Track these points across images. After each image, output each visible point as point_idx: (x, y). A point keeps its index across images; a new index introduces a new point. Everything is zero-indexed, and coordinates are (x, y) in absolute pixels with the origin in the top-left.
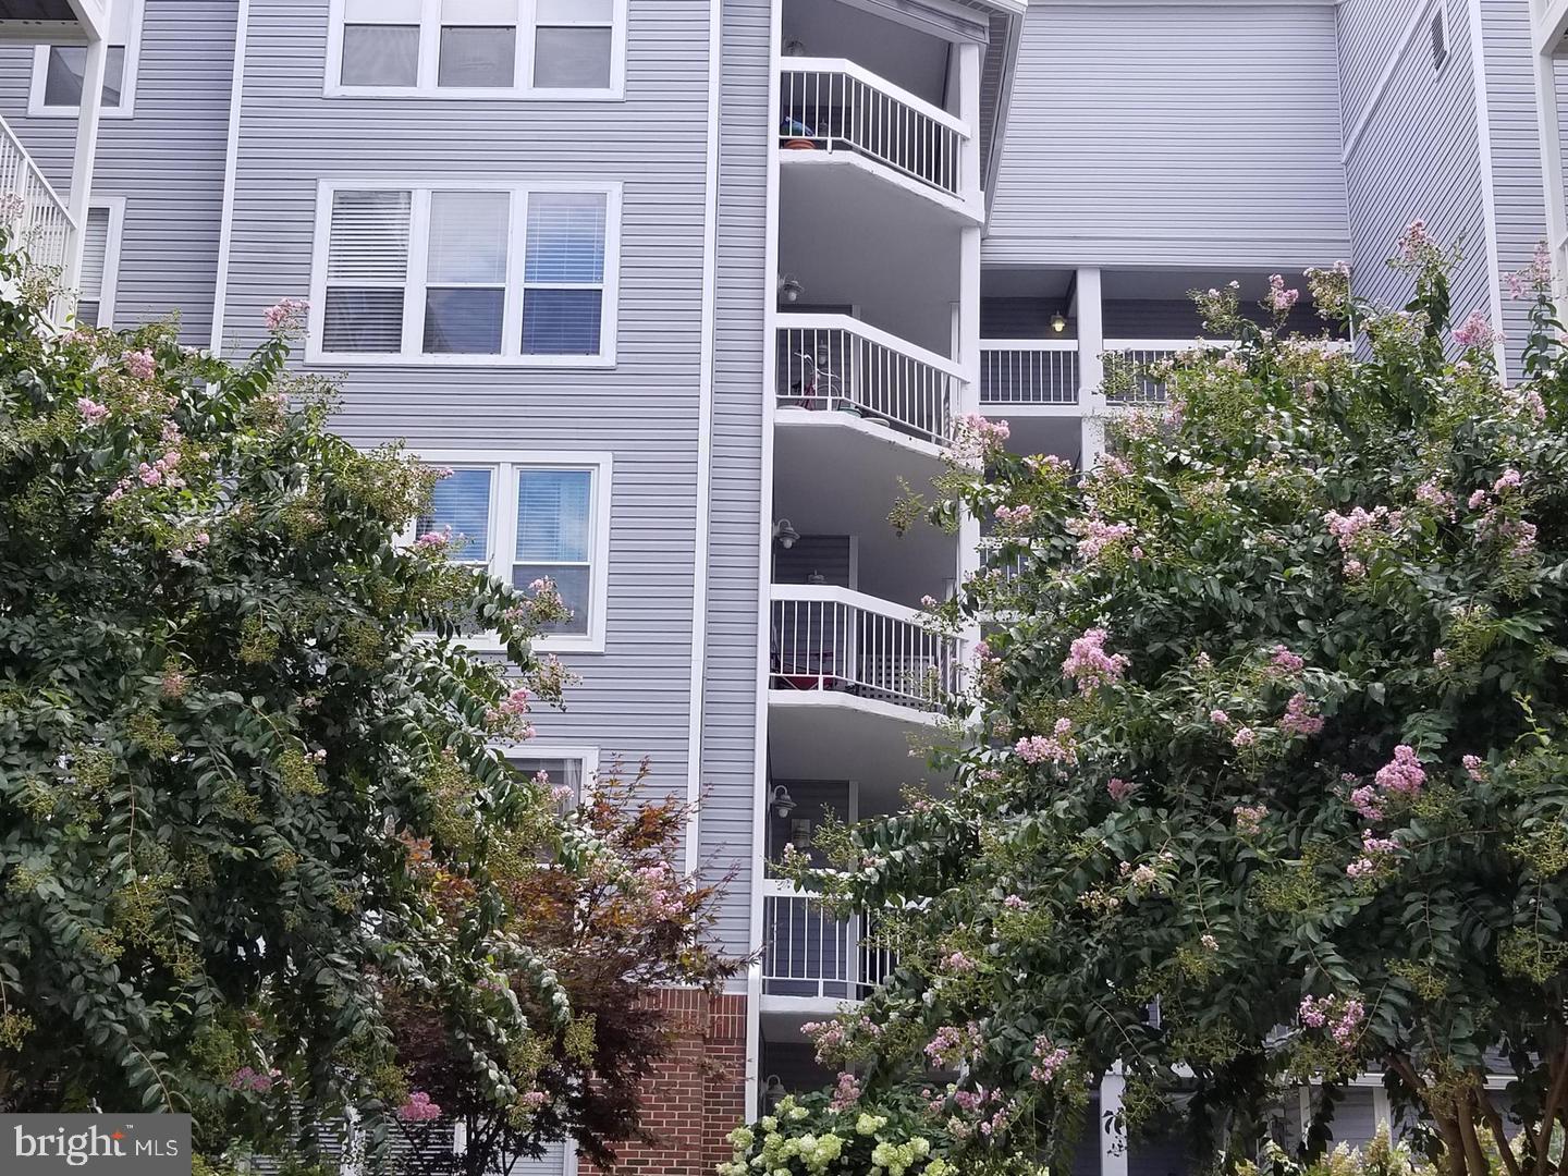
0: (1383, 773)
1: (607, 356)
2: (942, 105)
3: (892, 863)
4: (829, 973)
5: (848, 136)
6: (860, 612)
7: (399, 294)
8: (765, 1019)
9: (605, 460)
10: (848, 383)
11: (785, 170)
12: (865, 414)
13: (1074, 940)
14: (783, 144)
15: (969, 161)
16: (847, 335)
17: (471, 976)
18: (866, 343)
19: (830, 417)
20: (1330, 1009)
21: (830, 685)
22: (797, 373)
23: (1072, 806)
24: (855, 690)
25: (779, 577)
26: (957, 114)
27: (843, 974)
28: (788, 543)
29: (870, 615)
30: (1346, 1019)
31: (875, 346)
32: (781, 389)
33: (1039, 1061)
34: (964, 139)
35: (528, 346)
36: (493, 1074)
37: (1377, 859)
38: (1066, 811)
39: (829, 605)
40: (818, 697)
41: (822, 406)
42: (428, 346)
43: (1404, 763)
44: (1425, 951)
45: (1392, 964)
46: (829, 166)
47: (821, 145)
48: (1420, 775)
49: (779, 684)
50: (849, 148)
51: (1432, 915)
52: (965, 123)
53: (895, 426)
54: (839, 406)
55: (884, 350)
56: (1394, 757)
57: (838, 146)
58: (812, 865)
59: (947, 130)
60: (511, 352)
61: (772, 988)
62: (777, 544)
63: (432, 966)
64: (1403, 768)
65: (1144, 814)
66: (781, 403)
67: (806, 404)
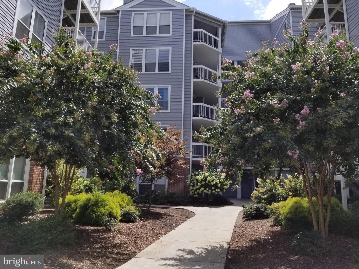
0: (302, 111)
1: (170, 72)
2: (216, 36)
3: (212, 134)
4: (201, 155)
5: (203, 40)
6: (205, 107)
7: (141, 63)
8: (192, 161)
9: (170, 86)
10: (203, 75)
11: (194, 45)
12: (206, 79)
13: (244, 143)
14: (194, 42)
15: (220, 44)
16: (203, 68)
17: (146, 152)
18: (206, 69)
19: (201, 80)
20: (293, 153)
21: (201, 116)
22: (196, 74)
23: (244, 121)
24: (204, 117)
25: (194, 102)
26: (218, 37)
27: (203, 155)
28: (195, 98)
29: (206, 107)
30: (296, 154)
31: (207, 70)
32: (194, 76)
33: (238, 162)
34: (219, 41)
35: (159, 70)
36: (150, 167)
37: (302, 126)
38: (243, 122)
39: (201, 106)
40: (199, 118)
41: (199, 78)
42: (145, 71)
43: (306, 109)
44: (309, 142)
45: (303, 145)
46: (200, 45)
47: (199, 42)
48: (309, 112)
49: (194, 116)
50: (203, 42)
51: (310, 136)
52: (219, 39)
53: (210, 81)
54: (202, 78)
55: (208, 71)
56: (304, 109)
57: (202, 42)
58: (199, 135)
59: (217, 40)
60: (157, 71)
61: (193, 157)
62: (193, 98)
63: (141, 150)
64: (305, 110)
65: (257, 121)
66: (194, 78)
67: (197, 78)
